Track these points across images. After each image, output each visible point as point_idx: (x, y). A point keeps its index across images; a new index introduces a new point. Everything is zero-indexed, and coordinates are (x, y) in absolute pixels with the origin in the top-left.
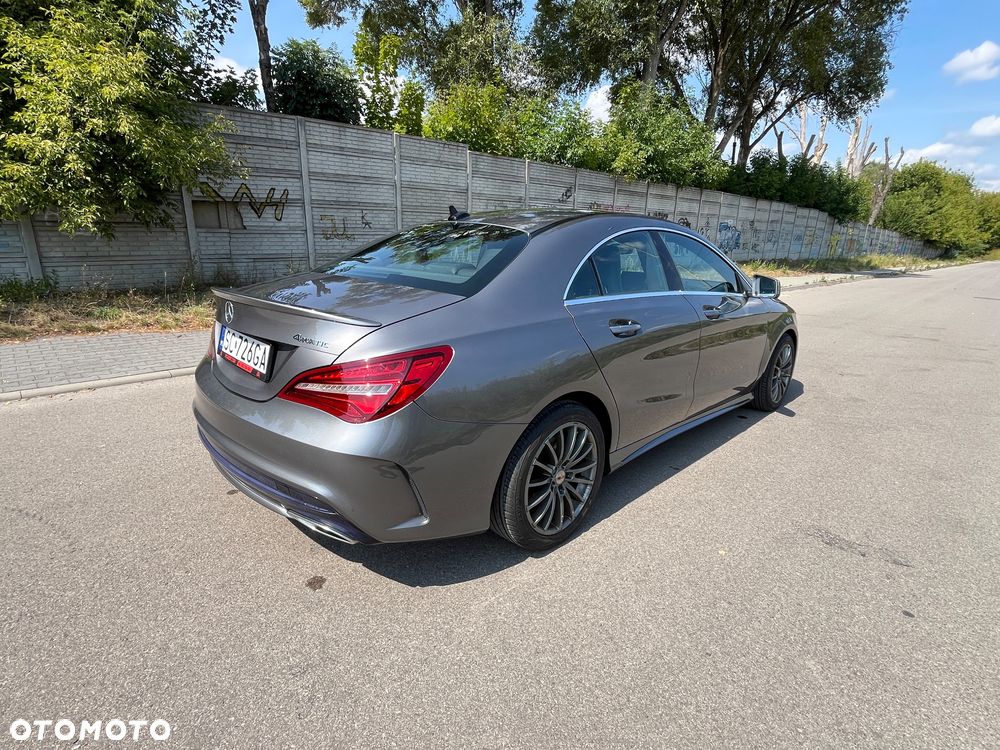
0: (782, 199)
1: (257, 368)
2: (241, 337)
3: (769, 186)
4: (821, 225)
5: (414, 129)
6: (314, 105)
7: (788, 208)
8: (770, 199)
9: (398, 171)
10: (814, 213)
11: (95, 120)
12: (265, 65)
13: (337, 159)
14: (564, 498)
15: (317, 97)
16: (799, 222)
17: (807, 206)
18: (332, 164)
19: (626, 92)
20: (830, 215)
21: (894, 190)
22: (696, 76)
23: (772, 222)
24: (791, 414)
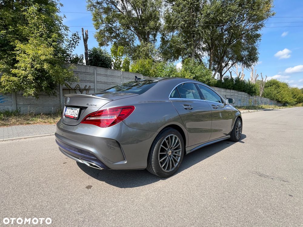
0: (233, 89)
1: (75, 116)
2: (71, 109)
3: (229, 85)
4: (246, 96)
5: (127, 70)
6: (99, 64)
7: (235, 91)
8: (230, 89)
9: (122, 81)
10: (243, 93)
11: (37, 65)
12: (86, 54)
13: (105, 78)
14: (172, 160)
15: (100, 62)
16: (239, 95)
17: (241, 91)
18: (103, 79)
19: (186, 60)
20: (248, 94)
21: (265, 87)
22: (205, 57)
23: (231, 95)
24: (243, 142)
